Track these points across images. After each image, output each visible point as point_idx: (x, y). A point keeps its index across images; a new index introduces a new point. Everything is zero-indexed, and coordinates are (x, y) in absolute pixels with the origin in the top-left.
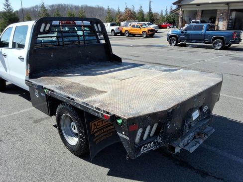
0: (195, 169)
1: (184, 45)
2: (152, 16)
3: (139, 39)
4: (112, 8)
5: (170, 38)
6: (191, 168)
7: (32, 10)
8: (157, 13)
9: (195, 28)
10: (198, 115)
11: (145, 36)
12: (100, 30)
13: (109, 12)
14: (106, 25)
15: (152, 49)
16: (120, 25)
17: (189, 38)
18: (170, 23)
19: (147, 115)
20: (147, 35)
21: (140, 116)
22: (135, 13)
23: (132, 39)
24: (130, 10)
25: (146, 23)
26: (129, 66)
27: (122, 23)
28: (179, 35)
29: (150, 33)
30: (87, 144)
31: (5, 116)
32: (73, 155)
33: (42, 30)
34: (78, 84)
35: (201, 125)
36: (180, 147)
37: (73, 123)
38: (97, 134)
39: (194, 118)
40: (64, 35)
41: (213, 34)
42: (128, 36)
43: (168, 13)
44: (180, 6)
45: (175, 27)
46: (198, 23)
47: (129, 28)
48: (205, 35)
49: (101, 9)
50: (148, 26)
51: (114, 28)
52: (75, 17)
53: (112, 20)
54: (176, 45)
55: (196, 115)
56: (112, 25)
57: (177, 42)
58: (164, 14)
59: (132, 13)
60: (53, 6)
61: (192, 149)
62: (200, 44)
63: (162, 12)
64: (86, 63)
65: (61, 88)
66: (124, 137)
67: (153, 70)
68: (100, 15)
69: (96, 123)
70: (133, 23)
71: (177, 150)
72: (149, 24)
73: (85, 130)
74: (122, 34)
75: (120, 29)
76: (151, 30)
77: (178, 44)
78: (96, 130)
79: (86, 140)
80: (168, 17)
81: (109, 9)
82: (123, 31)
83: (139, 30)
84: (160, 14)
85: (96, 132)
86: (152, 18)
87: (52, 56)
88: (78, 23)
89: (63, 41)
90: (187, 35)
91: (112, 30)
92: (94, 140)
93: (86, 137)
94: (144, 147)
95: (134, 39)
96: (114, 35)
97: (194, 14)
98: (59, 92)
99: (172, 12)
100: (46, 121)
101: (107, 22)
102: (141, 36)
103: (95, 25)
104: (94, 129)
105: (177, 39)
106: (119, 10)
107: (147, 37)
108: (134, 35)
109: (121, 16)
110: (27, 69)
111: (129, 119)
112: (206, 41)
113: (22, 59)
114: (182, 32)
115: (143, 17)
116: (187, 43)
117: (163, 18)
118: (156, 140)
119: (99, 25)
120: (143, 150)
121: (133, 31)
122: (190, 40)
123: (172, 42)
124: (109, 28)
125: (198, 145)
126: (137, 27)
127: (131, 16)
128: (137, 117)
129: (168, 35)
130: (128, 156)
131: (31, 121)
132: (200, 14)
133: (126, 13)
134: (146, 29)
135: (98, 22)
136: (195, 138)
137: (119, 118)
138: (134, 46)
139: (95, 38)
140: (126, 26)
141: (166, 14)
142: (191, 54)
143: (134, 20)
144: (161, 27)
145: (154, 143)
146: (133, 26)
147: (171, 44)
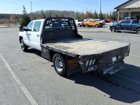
0: (113, 84)
1: (120, 32)
2: (102, 15)
3: (94, 28)
4: (79, 12)
5: (111, 28)
6: (112, 83)
7: (36, 13)
8: (105, 14)
9: (126, 22)
10: (115, 60)
11: (97, 27)
12: (73, 23)
13: (77, 14)
14: (75, 21)
15: (101, 34)
16: (83, 21)
17: (122, 28)
18: (113, 19)
19: (91, 55)
20: (98, 26)
21: (88, 55)
22: (92, 14)
23: (90, 28)
24: (89, 13)
25: (98, 19)
26: (86, 40)
27: (85, 20)
28: (117, 26)
29: (100, 25)
30: (66, 70)
31: (29, 61)
32: (60, 76)
33: (47, 23)
34: (63, 46)
35: (117, 64)
36: (106, 71)
37: (60, 62)
38: (70, 66)
39: (113, 61)
40: (57, 25)
41: (136, 25)
42: (88, 27)
43: (112, 14)
44: (118, 10)
45: (115, 22)
46: (129, 19)
47: (88, 23)
48: (131, 26)
49: (73, 13)
50: (99, 21)
51: (80, 22)
52: (59, 17)
53: (79, 18)
54: (115, 31)
55: (114, 59)
56: (79, 21)
57: (115, 30)
58: (109, 14)
59: (90, 14)
60: (47, 11)
61: (112, 73)
62: (129, 31)
63: (108, 13)
64: (66, 38)
65: (56, 47)
66: (82, 63)
67: (97, 41)
68: (72, 16)
69: (70, 61)
70: (91, 20)
71: (105, 73)
72: (100, 20)
73: (66, 64)
74: (84, 26)
75: (83, 23)
76: (101, 24)
77: (116, 31)
78: (70, 64)
79: (66, 68)
80: (111, 16)
81: (77, 12)
82: (85, 24)
83: (94, 24)
84: (107, 14)
85: (70, 65)
86: (102, 17)
87: (51, 35)
88: (63, 20)
89: (56, 28)
90: (121, 26)
91: (79, 24)
92: (69, 68)
93: (66, 67)
94: (90, 69)
95: (91, 28)
96: (80, 27)
97: (127, 14)
98: (55, 48)
99: (114, 13)
100: (47, 64)
101: (76, 19)
102: (95, 27)
103: (70, 21)
104: (69, 63)
105: (115, 28)
106: (83, 13)
107: (98, 27)
108: (91, 26)
109: (84, 16)
110: (41, 40)
111: (83, 56)
112: (132, 29)
113: (38, 36)
114: (118, 24)
115: (96, 16)
116: (121, 31)
117: (109, 17)
118: (94, 66)
119: (72, 21)
120: (89, 70)
121: (91, 24)
122: (123, 29)
123: (113, 30)
124: (77, 22)
125: (115, 72)
126: (93, 22)
127: (90, 16)
128: (87, 55)
129: (110, 26)
130: (83, 72)
131: (41, 64)
132: (130, 14)
133: (87, 14)
134: (98, 23)
135: (72, 19)
136: (114, 69)
137: (79, 56)
138: (90, 32)
139: (70, 27)
140: (87, 21)
141: (111, 14)
142: (123, 36)
143: (91, 18)
144: (107, 22)
145: (94, 67)
146: (91, 21)
147: (112, 31)
